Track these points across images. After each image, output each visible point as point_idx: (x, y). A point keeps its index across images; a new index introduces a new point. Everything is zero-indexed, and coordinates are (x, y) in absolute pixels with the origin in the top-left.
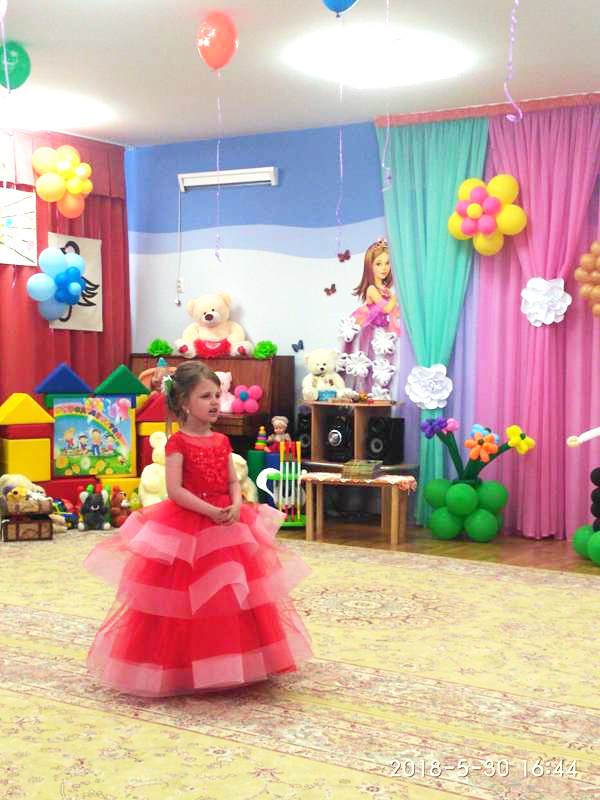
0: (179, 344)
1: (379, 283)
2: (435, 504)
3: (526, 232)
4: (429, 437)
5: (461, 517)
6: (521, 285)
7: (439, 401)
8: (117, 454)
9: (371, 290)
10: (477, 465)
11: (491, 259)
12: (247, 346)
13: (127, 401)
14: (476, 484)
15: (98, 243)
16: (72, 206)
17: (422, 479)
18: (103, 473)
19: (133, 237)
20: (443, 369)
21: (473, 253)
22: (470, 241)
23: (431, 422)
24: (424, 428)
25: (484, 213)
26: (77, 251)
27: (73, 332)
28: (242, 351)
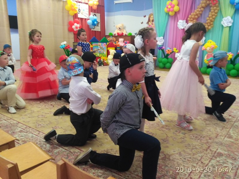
0: (114, 33)
1: (151, 21)
2: (160, 62)
3: (179, 11)
4: (159, 50)
5: (164, 64)
6: (178, 21)
7: (161, 44)
8: (104, 53)
9: (150, 23)
10: (168, 55)
11: (172, 16)
12: (126, 34)
13: (105, 44)
14: (167, 58)
15: (99, 14)
16: (95, 7)
17: (158, 57)
18: (101, 56)
19: (106, 13)
20: (162, 38)
21: (169, 15)
22: (168, 13)
23: (160, 47)
24: (158, 48)
25: (171, 7)
26: (96, 16)
27: (95, 31)
28: (126, 35)
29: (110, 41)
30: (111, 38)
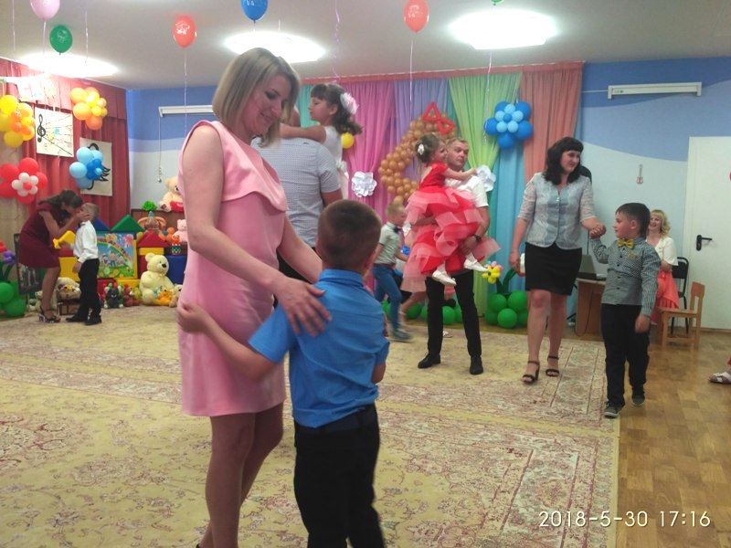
0: (162, 203)
8: (126, 266)
13: (131, 236)
15: (110, 144)
16: (95, 123)
18: (118, 276)
19: (131, 142)
26: (97, 149)
27: (94, 196)
29: (146, 228)
30: (150, 219)
